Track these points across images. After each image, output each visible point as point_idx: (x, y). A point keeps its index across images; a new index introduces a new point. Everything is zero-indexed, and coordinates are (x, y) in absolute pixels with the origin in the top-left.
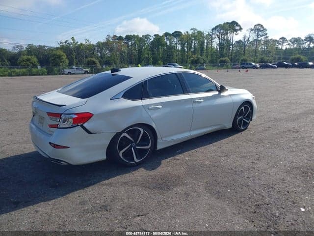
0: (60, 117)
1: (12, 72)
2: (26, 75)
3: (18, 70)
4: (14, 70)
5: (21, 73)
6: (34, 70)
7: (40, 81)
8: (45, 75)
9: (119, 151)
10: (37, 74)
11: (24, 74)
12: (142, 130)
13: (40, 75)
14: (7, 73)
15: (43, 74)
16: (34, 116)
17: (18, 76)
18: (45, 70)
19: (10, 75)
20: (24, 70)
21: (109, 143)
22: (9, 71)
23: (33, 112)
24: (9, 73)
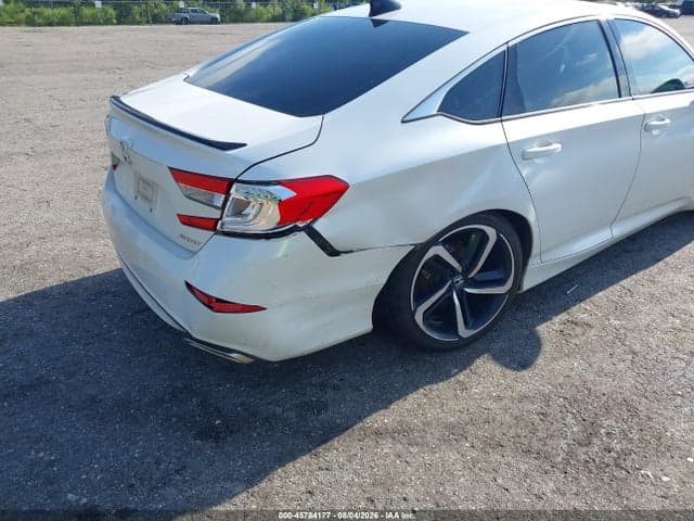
0: (228, 194)
1: (34, 13)
2: (68, 25)
3: (48, 12)
4: (39, 10)
5: (56, 20)
6: (86, 11)
7: (103, 38)
8: (112, 24)
9: (417, 306)
10: (93, 22)
11: (63, 22)
12: (491, 232)
13: (100, 24)
14: (22, 16)
15: (107, 22)
16: (115, 167)
17: (51, 24)
18: (112, 12)
19: (30, 22)
20: (62, 11)
21: (384, 281)
22: (28, 11)
23: (113, 155)
24: (28, 16)
